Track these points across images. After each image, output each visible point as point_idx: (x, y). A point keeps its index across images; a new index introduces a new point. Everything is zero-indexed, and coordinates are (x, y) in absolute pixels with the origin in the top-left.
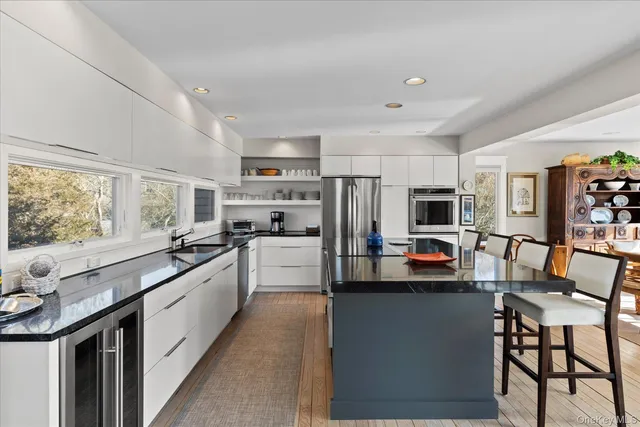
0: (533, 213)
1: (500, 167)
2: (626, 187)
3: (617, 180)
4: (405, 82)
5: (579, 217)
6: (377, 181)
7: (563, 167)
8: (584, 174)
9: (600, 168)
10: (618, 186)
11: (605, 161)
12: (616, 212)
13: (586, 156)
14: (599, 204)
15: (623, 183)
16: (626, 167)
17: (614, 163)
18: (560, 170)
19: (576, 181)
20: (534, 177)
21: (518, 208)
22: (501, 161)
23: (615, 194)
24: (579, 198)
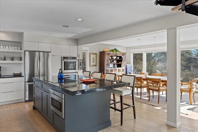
0: (96, 65)
1: (87, 51)
2: (116, 58)
3: (115, 56)
4: (76, 20)
5: (108, 66)
6: (49, 53)
7: (104, 52)
8: (109, 54)
9: (111, 53)
10: (115, 58)
11: (113, 51)
12: (114, 65)
13: (109, 49)
14: (111, 63)
15: (116, 57)
16: (117, 53)
17: (115, 51)
18: (103, 53)
19: (107, 56)
20: (96, 54)
21: (92, 64)
22: (88, 49)
23: (114, 60)
24: (107, 61)
